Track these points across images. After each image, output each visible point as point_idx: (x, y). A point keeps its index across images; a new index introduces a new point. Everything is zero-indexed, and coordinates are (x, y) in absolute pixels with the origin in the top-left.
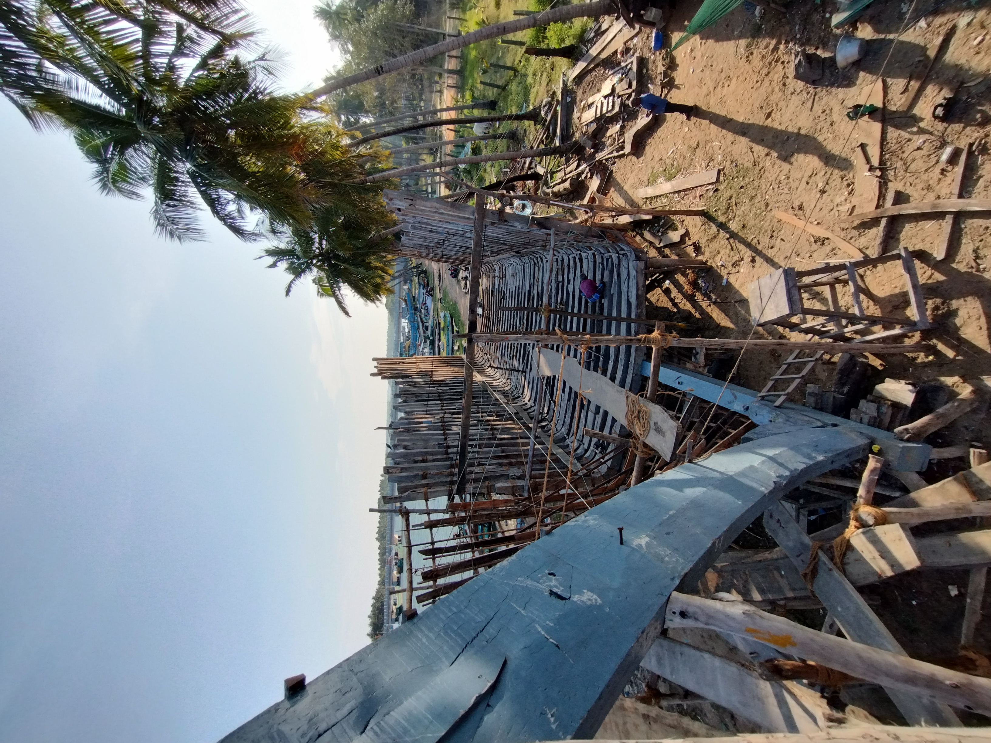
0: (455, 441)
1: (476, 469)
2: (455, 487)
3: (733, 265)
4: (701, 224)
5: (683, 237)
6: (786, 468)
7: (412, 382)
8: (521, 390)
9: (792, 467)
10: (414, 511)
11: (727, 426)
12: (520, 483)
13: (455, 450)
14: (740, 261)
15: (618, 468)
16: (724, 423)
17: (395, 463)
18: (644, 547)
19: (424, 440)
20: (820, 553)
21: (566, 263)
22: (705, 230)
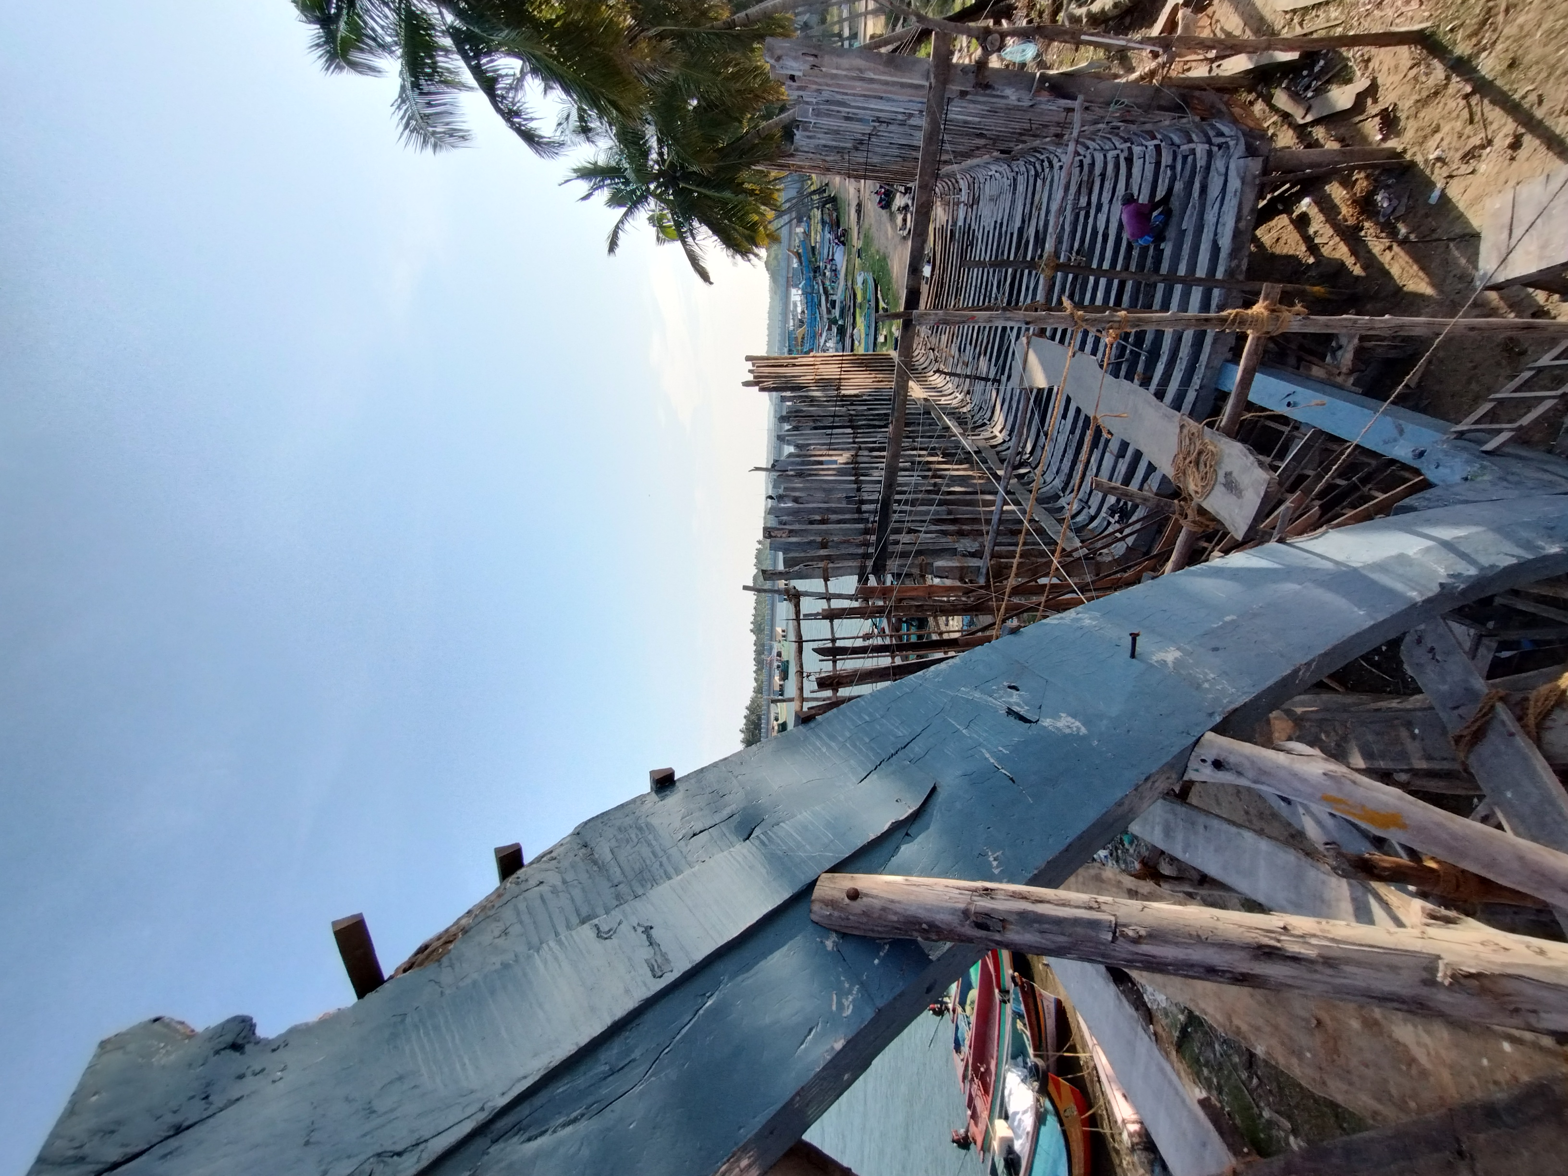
0: (872, 492)
1: (905, 538)
2: (870, 563)
3: (1463, 157)
4: (1409, 63)
5: (1361, 98)
6: (1472, 562)
7: (807, 397)
8: (989, 413)
9: (1485, 561)
10: (807, 594)
11: (1369, 486)
12: (974, 562)
13: (872, 507)
14: (1483, 147)
15: (1144, 550)
16: (1365, 481)
17: (781, 523)
18: (1170, 664)
19: (824, 490)
20: (1500, 707)
21: (1098, 170)
22: (1416, 78)
